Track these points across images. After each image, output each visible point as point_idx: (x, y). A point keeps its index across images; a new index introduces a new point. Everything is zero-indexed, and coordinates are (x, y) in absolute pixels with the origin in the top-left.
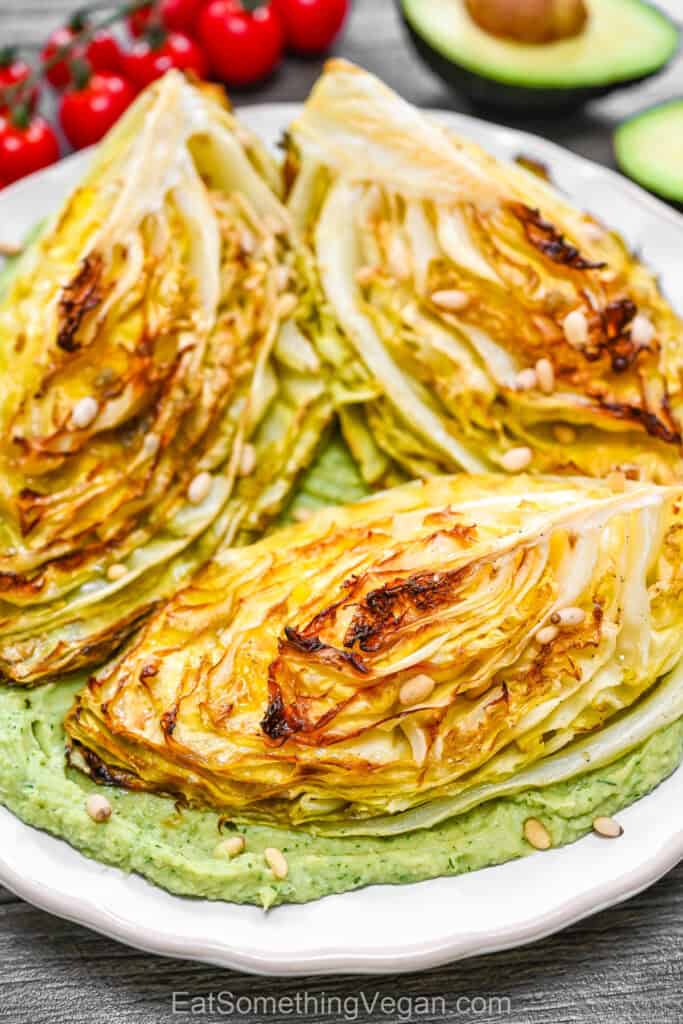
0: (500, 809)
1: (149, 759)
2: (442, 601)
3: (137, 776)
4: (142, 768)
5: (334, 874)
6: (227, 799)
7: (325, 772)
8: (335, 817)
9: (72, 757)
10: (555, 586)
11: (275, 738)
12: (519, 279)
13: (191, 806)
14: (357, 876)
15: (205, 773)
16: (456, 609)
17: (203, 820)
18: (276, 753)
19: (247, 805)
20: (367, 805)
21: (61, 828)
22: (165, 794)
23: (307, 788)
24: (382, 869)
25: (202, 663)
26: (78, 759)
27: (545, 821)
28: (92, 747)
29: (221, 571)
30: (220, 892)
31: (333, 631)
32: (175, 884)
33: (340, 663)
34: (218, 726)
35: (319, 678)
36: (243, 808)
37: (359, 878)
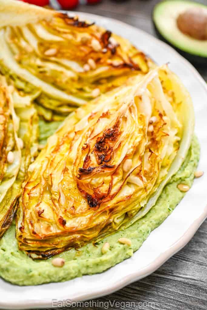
0: (168, 187)
1: (58, 240)
2: (118, 135)
3: (57, 249)
4: (57, 245)
5: (141, 235)
6: (91, 236)
7: (117, 207)
8: (125, 221)
9: (32, 256)
10: (143, 114)
11: (96, 206)
12: (70, 37)
13: (80, 246)
14: (147, 231)
15: (79, 232)
16: (123, 135)
17: (87, 247)
18: (99, 210)
19: (99, 233)
20: (133, 210)
21: (50, 278)
22: (70, 248)
23: (115, 216)
24: (152, 224)
25: (52, 201)
26: (34, 256)
27: (183, 182)
28: (36, 249)
29: (33, 173)
30: (116, 261)
31: (92, 163)
32: (101, 268)
33: (103, 170)
34: (74, 215)
35: (97, 179)
36: (98, 235)
37: (148, 231)
